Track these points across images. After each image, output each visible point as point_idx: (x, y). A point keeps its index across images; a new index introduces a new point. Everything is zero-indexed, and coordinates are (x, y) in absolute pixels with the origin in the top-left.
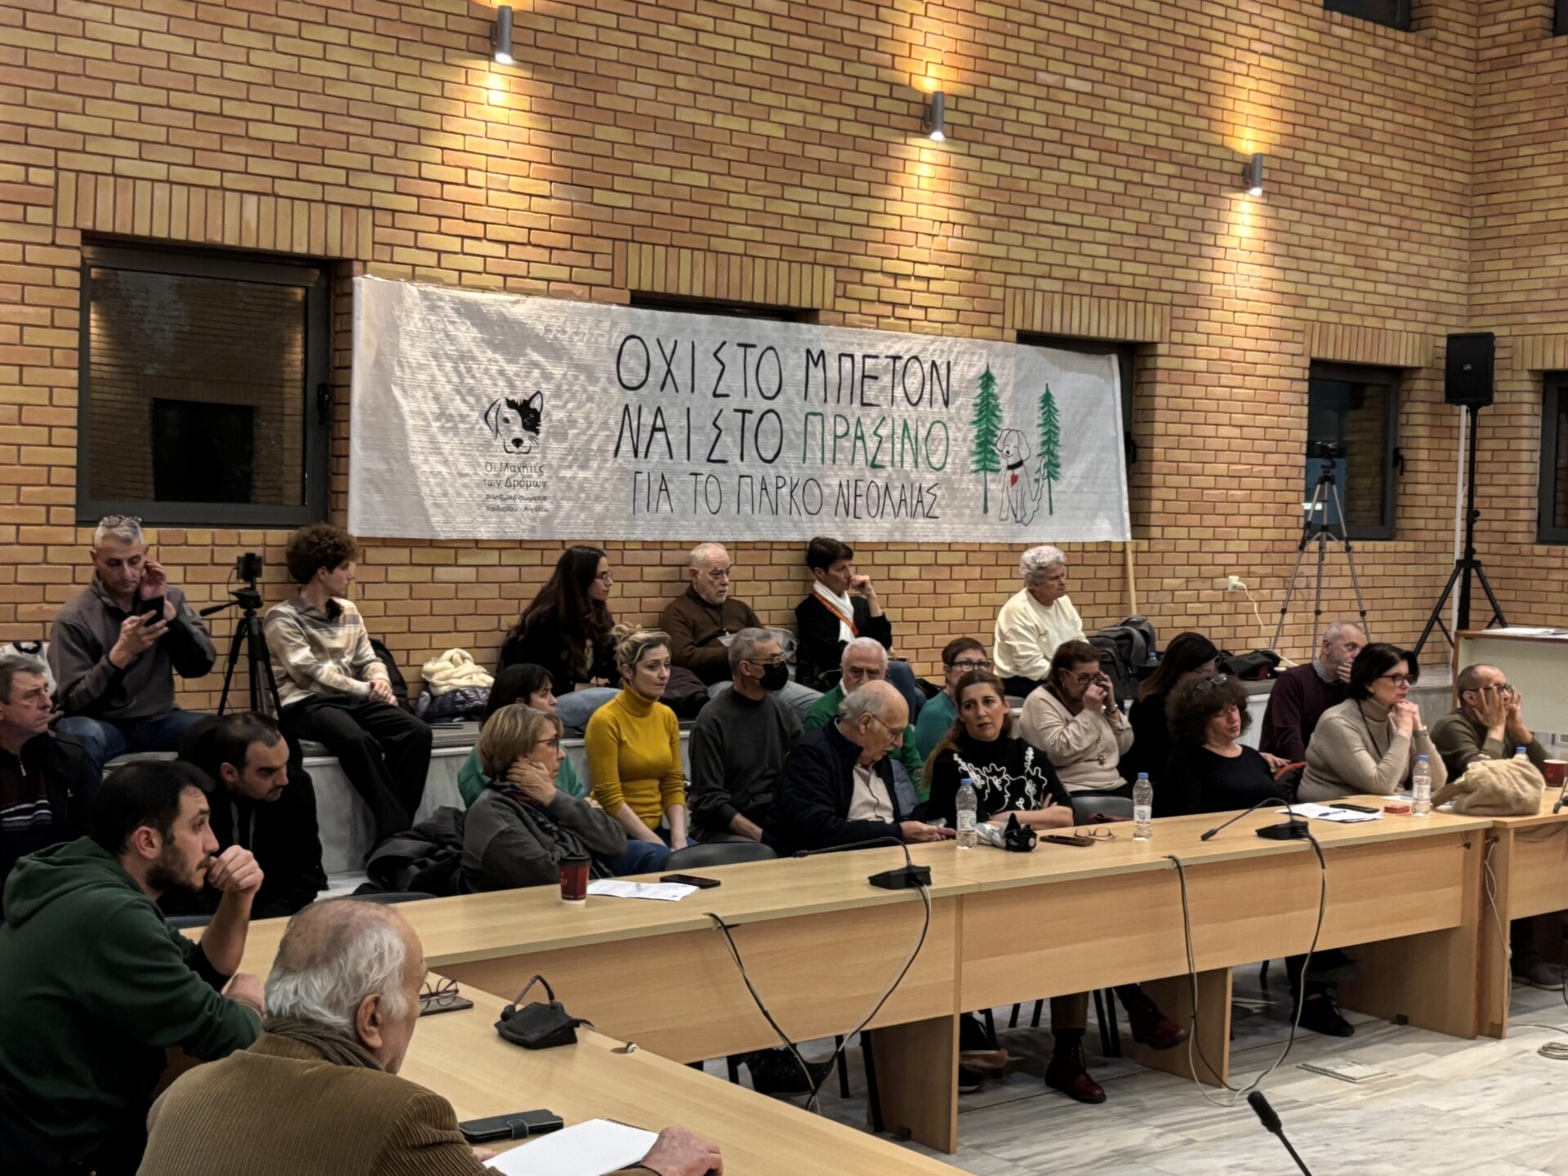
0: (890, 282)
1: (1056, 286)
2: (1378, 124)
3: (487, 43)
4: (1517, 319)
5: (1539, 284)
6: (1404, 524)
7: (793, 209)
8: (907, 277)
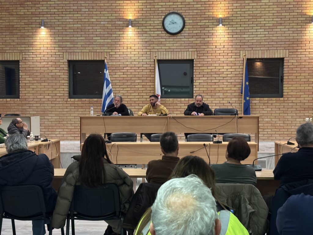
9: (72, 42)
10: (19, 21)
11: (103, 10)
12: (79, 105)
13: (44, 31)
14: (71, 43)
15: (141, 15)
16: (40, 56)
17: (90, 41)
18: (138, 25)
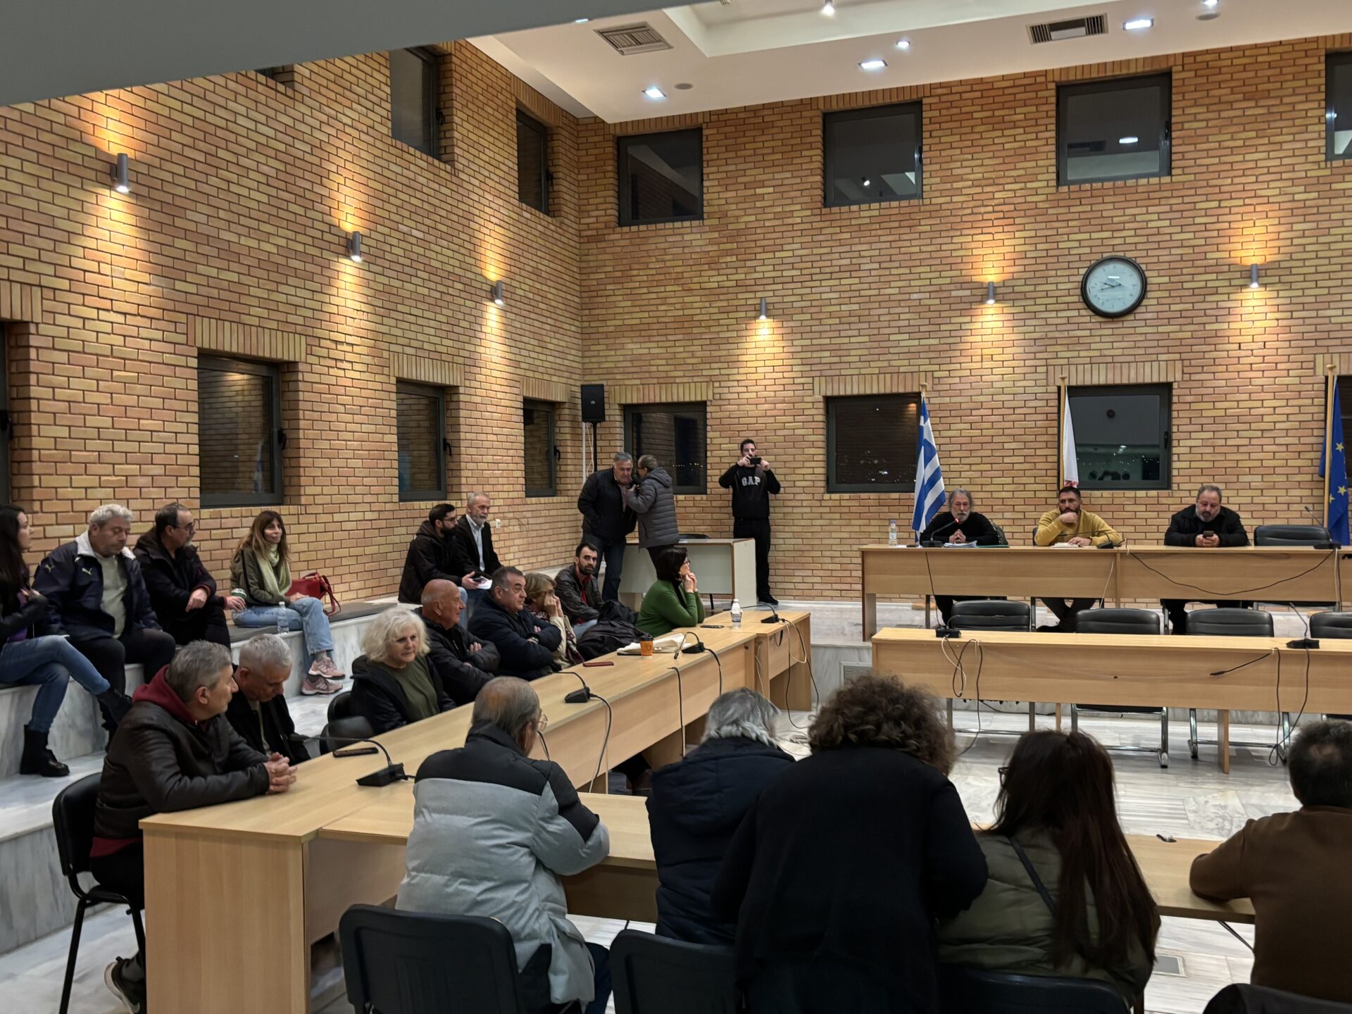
0: (333, 346)
1: (412, 351)
3: (109, 178)
7: (283, 298)
8: (342, 343)
9: (836, 350)
10: (707, 304)
11: (918, 263)
12: (853, 509)
13: (767, 325)
14: (833, 353)
15: (1022, 268)
16: (756, 388)
17: (882, 344)
18: (1012, 296)
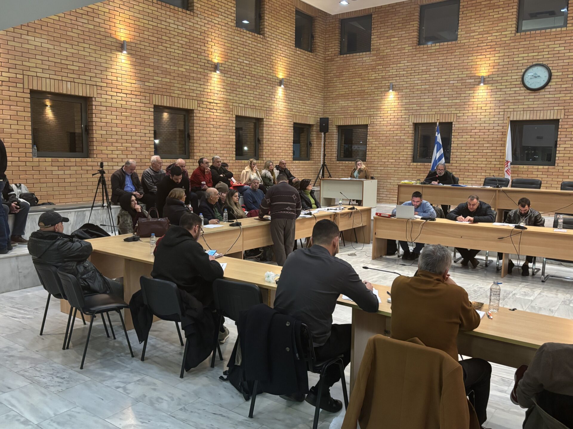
0: (209, 104)
1: (243, 105)
2: (306, 73)
3: (121, 49)
4: (333, 114)
5: (337, 107)
6: (311, 157)
7: (188, 87)
8: (212, 103)
9: (419, 104)
10: (370, 86)
11: (453, 68)
12: (422, 169)
13: (393, 94)
14: (418, 105)
15: (497, 70)
16: (387, 120)
17: (437, 102)
18: (492, 82)
